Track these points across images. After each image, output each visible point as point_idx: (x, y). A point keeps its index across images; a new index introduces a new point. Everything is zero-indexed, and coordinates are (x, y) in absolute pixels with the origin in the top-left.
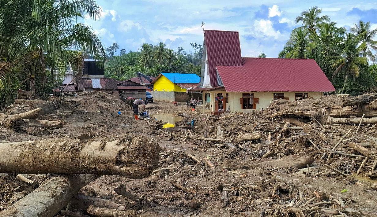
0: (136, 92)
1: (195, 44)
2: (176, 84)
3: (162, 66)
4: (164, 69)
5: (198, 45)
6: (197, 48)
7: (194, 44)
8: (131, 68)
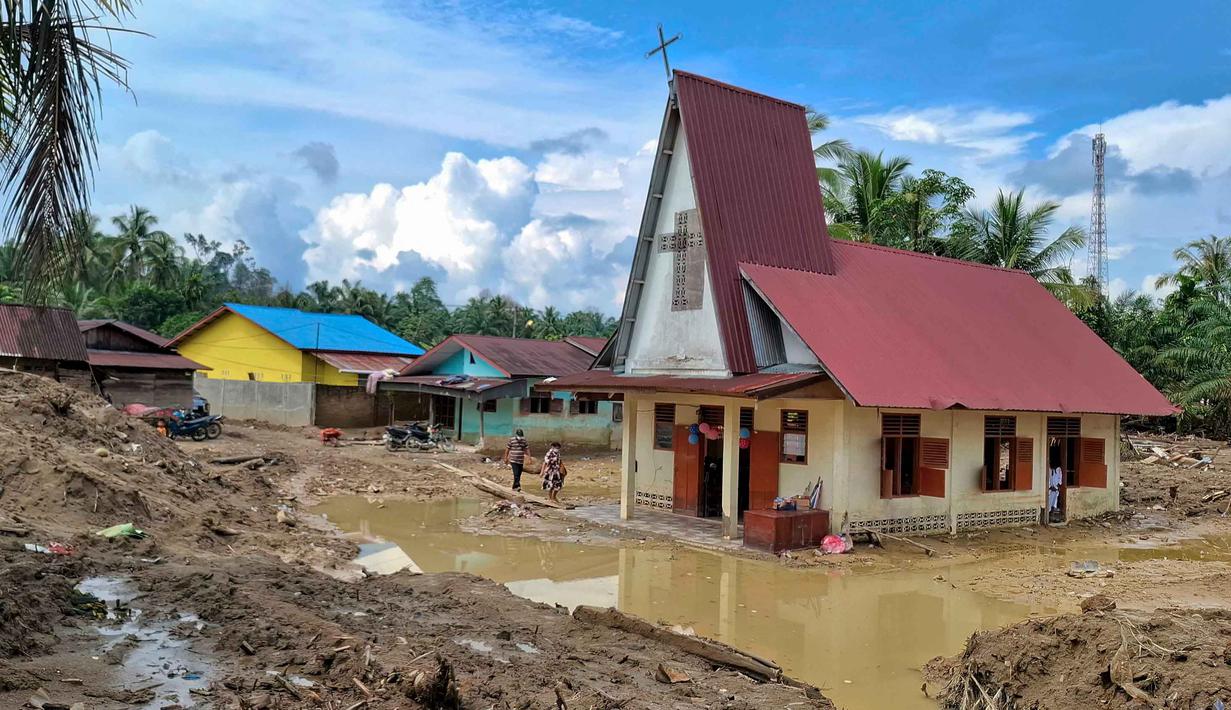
0: (149, 380)
1: (201, 237)
2: (306, 352)
3: (147, 289)
4: (155, 300)
5: (209, 242)
6: (207, 250)
7: (197, 238)
8: (10, 291)
